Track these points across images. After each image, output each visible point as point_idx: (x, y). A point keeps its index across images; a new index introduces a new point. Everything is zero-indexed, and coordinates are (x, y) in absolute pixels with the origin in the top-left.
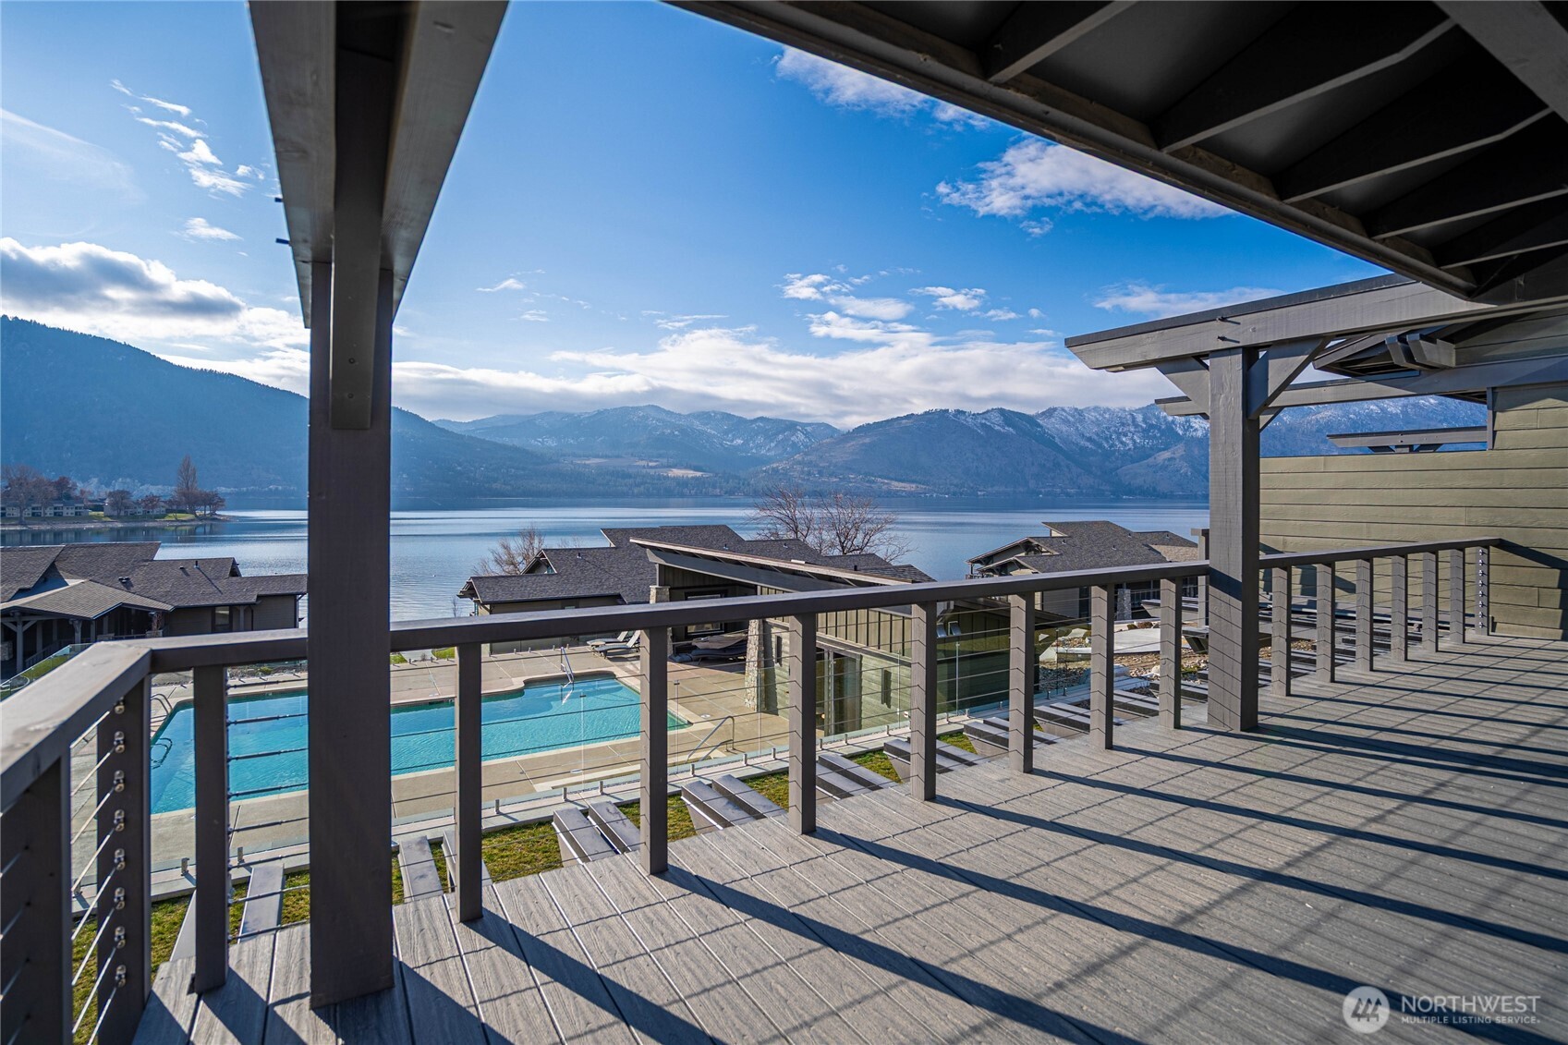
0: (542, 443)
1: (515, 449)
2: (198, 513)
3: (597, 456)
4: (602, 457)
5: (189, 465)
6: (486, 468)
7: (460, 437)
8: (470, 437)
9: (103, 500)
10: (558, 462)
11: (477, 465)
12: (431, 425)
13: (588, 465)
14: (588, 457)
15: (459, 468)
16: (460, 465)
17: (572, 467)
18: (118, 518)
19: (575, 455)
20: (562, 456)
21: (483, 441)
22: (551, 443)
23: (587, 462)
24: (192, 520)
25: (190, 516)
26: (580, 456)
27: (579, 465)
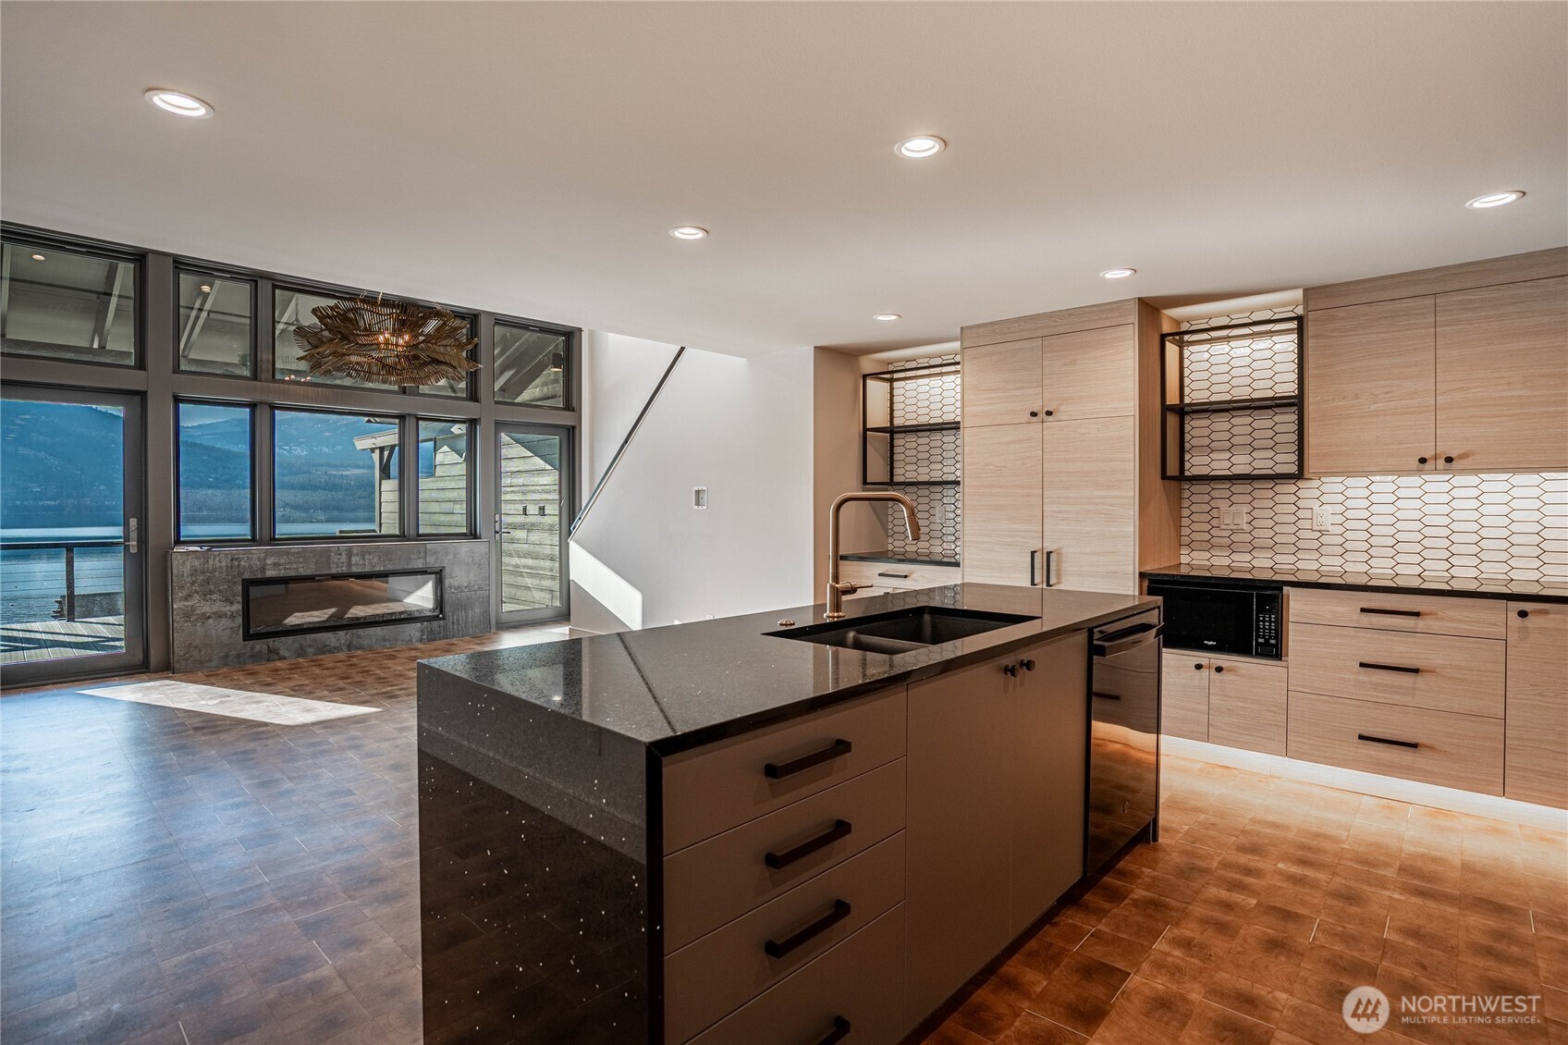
0: (290, 452)
3: (357, 467)
4: (363, 467)
10: (309, 472)
11: (203, 475)
13: (347, 476)
14: (346, 467)
17: (326, 477)
19: (329, 465)
20: (314, 465)
23: (344, 473)
26: (336, 466)
27: (335, 475)
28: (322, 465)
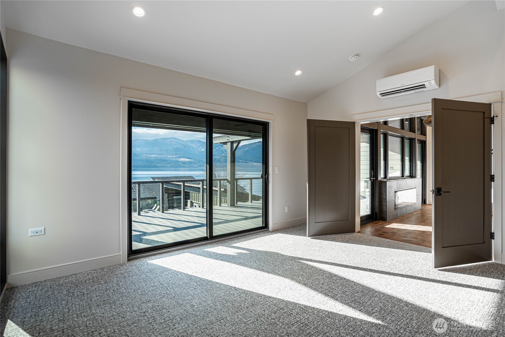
4: (156, 154)
10: (141, 156)
13: (152, 157)
14: (151, 154)
17: (146, 157)
19: (147, 154)
26: (149, 154)
27: (148, 157)
28: (145, 154)
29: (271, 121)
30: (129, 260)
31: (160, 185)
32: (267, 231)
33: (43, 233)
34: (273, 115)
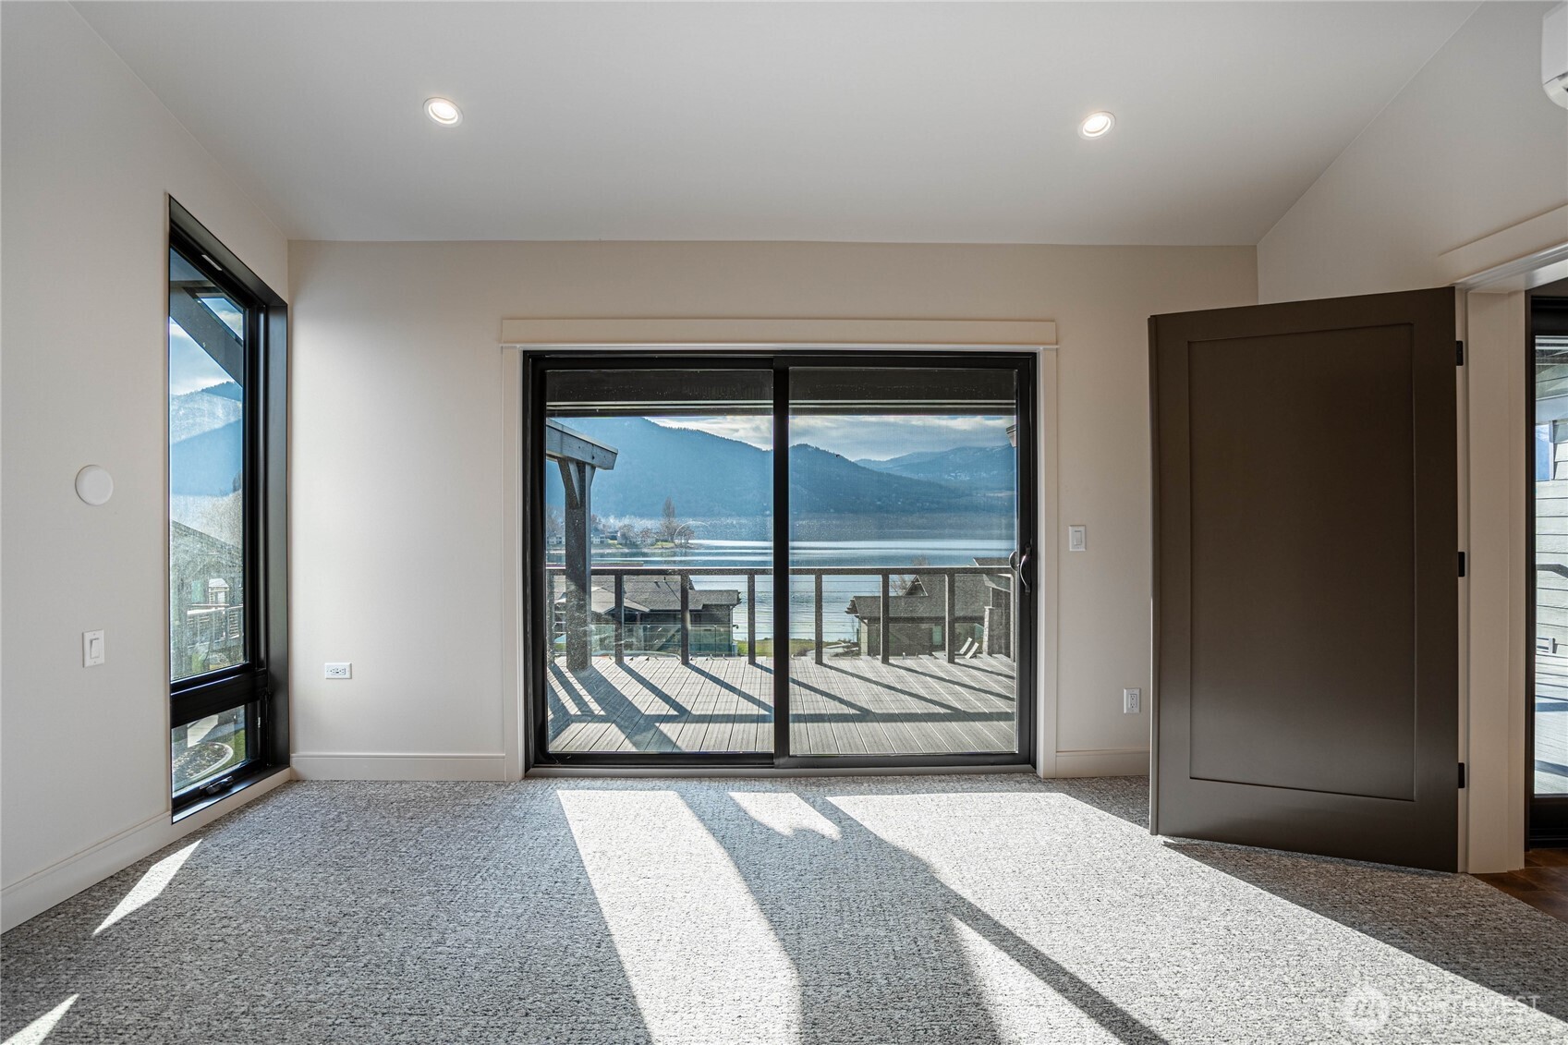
1: (930, 484)
2: (677, 541)
5: (670, 505)
6: (902, 502)
7: (880, 474)
8: (889, 475)
9: (616, 532)
12: (853, 465)
15: (879, 503)
16: (879, 500)
18: (625, 545)
21: (900, 477)
22: (964, 477)
24: (672, 548)
25: (672, 545)
29: (1041, 348)
30: (527, 776)
31: (944, 581)
32: (1024, 772)
33: (348, 675)
34: (1053, 321)
